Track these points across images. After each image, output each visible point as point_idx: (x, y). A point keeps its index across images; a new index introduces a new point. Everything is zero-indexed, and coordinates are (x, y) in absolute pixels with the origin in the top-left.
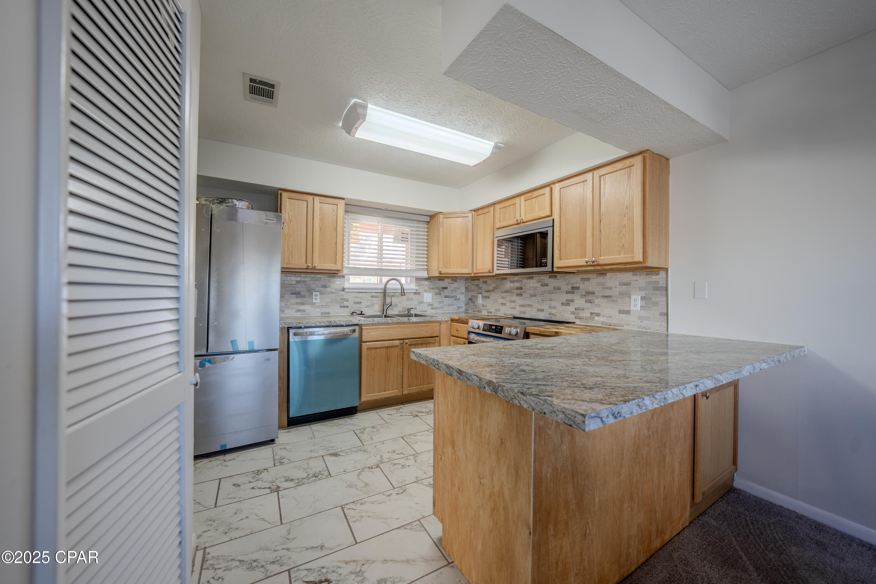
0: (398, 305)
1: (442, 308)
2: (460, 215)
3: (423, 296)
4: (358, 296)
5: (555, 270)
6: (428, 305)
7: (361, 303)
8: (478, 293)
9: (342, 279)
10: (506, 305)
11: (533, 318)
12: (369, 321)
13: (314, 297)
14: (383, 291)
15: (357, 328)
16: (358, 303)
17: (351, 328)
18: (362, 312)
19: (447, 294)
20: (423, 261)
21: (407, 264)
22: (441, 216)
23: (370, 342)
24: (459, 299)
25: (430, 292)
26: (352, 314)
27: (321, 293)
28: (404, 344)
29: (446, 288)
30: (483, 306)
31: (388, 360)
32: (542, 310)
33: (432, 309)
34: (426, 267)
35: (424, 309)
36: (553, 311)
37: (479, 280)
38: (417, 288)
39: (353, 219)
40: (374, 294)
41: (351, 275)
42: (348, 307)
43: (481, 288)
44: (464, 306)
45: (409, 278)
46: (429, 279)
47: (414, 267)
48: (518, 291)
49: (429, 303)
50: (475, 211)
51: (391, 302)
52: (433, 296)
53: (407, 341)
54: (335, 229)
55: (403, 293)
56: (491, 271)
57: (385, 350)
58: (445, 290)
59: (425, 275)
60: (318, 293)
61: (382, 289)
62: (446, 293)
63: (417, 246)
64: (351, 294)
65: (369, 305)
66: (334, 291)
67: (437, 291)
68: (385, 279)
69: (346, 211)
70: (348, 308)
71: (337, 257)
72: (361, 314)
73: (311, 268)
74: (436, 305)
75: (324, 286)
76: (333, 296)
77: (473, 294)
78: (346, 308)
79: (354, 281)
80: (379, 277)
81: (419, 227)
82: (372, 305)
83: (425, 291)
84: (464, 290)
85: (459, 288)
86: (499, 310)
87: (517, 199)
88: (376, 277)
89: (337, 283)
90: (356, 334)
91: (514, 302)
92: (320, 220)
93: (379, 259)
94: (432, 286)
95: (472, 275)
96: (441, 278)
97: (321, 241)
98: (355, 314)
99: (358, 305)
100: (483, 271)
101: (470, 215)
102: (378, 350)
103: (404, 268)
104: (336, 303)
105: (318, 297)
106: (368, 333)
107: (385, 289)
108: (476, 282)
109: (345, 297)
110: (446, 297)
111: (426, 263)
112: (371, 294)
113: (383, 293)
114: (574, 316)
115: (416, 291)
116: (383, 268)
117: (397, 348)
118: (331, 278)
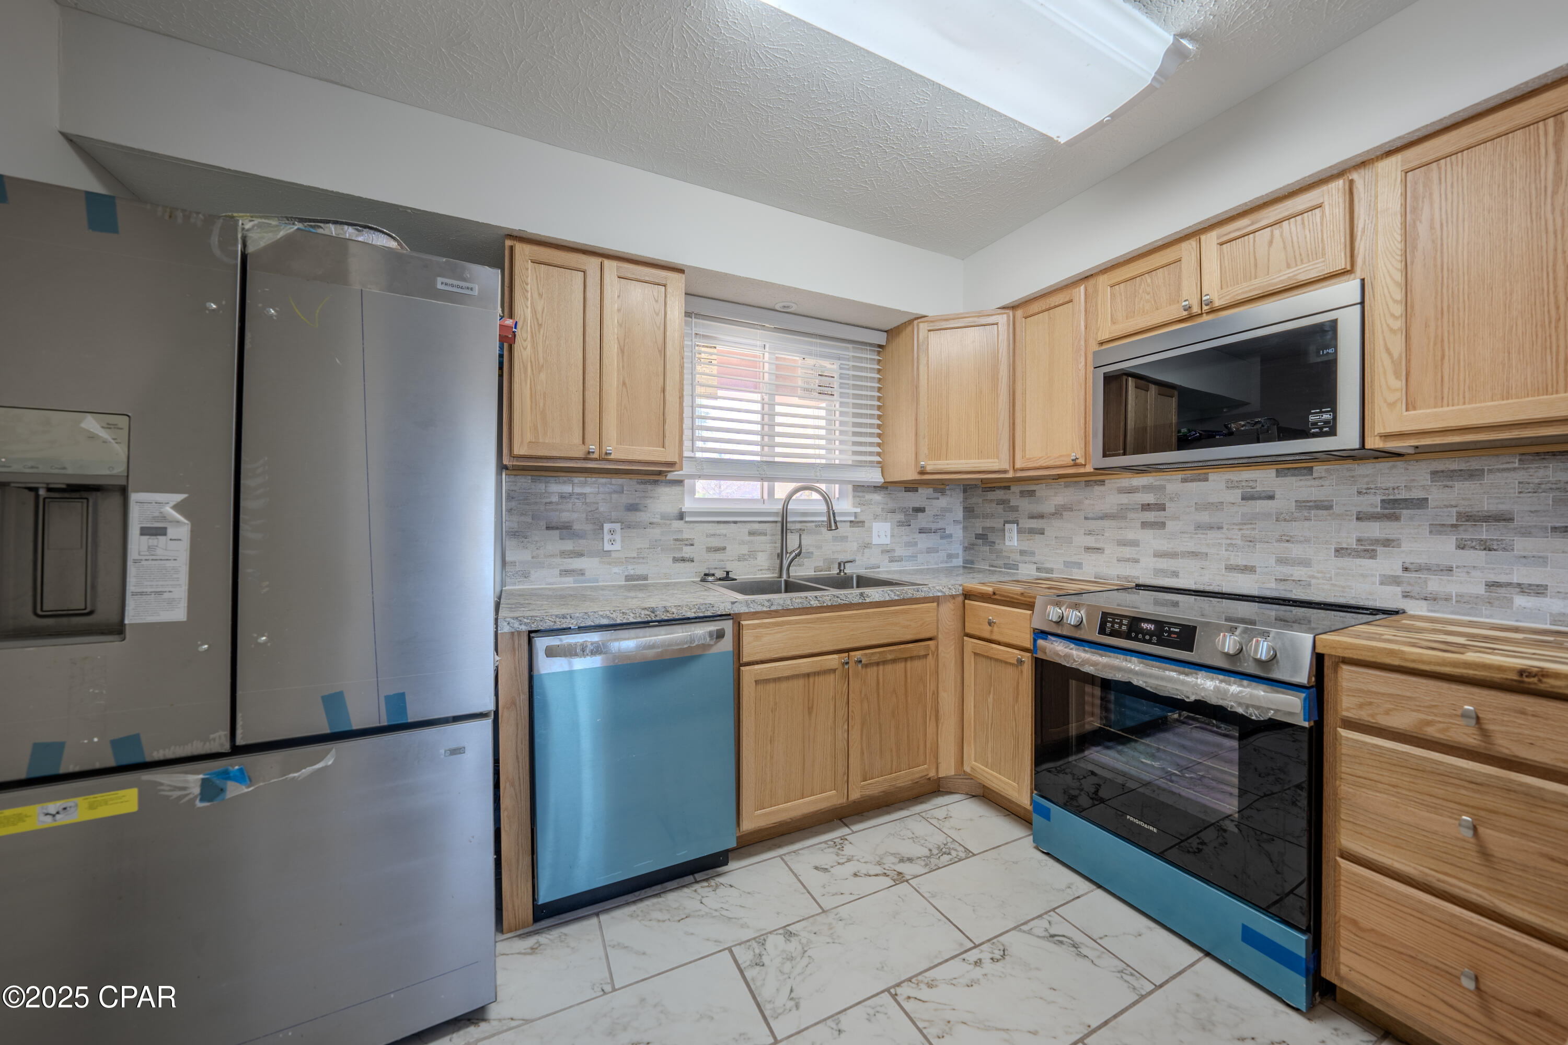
0: (812, 553)
1: (913, 557)
2: (976, 319)
3: (870, 530)
4: (718, 532)
6: (882, 552)
7: (724, 548)
8: (1006, 522)
9: (675, 490)
10: (1103, 553)
11: (1208, 589)
12: (761, 601)
13: (607, 537)
14: (779, 519)
15: (728, 626)
16: (718, 550)
17: (713, 627)
18: (728, 573)
19: (924, 525)
20: (871, 444)
21: (829, 450)
22: (923, 327)
23: (762, 662)
24: (950, 536)
25: (885, 520)
26: (703, 580)
27: (627, 526)
28: (852, 664)
29: (921, 510)
30: (1022, 553)
31: (810, 709)
32: (1248, 569)
33: (892, 560)
34: (878, 459)
35: (873, 561)
36: (1298, 573)
37: (1008, 488)
38: (858, 510)
39: (704, 336)
41: (700, 477)
42: (693, 561)
43: (1015, 509)
44: (960, 552)
45: (837, 486)
46: (884, 487)
47: (849, 459)
48: (1150, 516)
49: (885, 548)
50: (1013, 307)
51: (800, 546)
52: (892, 529)
53: (859, 654)
54: (660, 351)
55: (832, 522)
56: (1081, 461)
57: (801, 682)
58: (920, 515)
59: (875, 477)
60: (617, 526)
61: (776, 514)
62: (922, 520)
63: (855, 406)
64: (701, 527)
65: (744, 555)
66: (657, 520)
67: (900, 517)
68: (782, 490)
69: (688, 314)
70: (693, 564)
71: (667, 427)
72: (727, 577)
73: (596, 456)
74: (900, 551)
75: (633, 508)
76: (656, 533)
77: (988, 523)
78: (687, 564)
79: (705, 493)
80: (766, 484)
81: (863, 359)
82: (752, 554)
83: (876, 517)
84: (960, 515)
85: (949, 510)
86: (1079, 565)
87: (1187, 249)
88: (758, 484)
89: (665, 499)
90: (727, 644)
91: (1135, 543)
92: (620, 324)
93: (766, 438)
94: (891, 505)
96: (910, 487)
97: (624, 384)
98: (710, 578)
99: (718, 556)
100: (1051, 463)
101: (1002, 319)
102: (784, 685)
103: (823, 461)
104: (662, 550)
105: (618, 537)
106: (757, 638)
107: (784, 513)
108: (999, 494)
109: (685, 536)
110: (922, 531)
111: (878, 449)
112: (749, 526)
113: (779, 525)
114: (1398, 590)
115: (856, 517)
116: (777, 459)
117: (832, 676)
118: (649, 487)
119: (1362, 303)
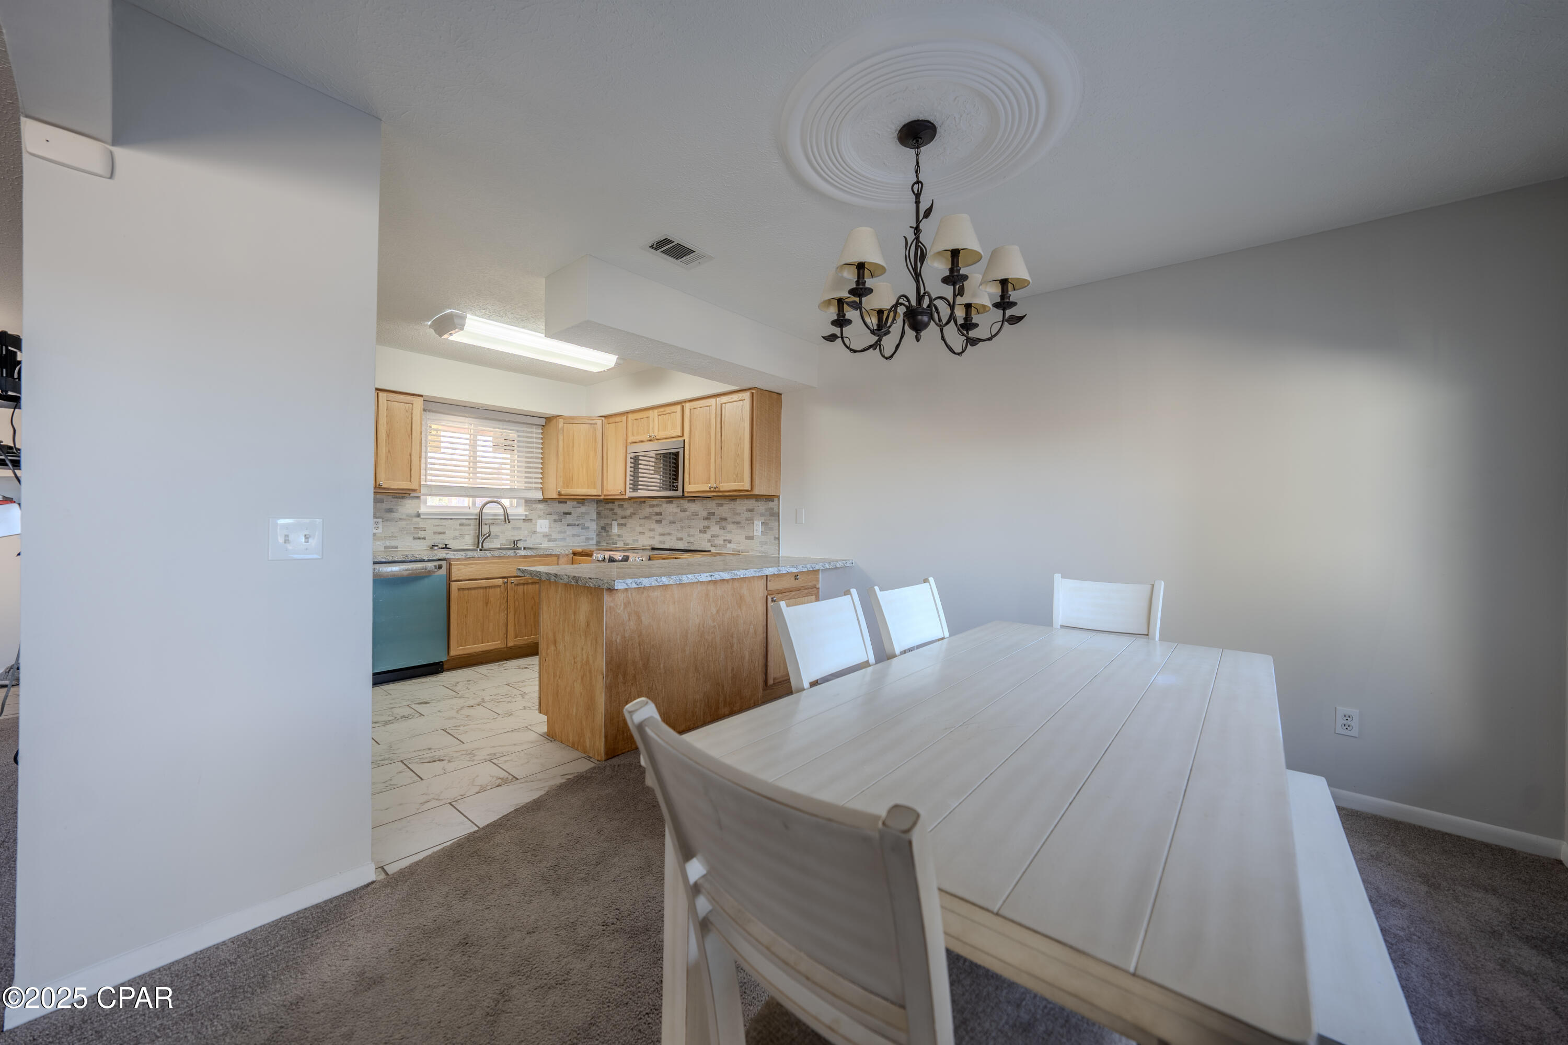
0: (499, 536)
1: (564, 539)
2: (587, 421)
3: (536, 524)
4: (441, 524)
5: (686, 494)
6: (544, 536)
7: (444, 533)
8: (613, 520)
9: (415, 501)
10: (644, 535)
11: (673, 548)
12: (461, 555)
14: (478, 517)
15: (444, 563)
16: (440, 533)
17: (437, 563)
18: (446, 545)
19: (570, 522)
20: (536, 478)
21: (512, 481)
22: (561, 421)
23: (461, 581)
24: (588, 528)
25: (546, 519)
26: (431, 548)
27: (385, 520)
28: (509, 583)
29: (569, 513)
30: (619, 536)
31: (487, 604)
32: (681, 539)
33: (549, 541)
34: (541, 486)
35: (538, 541)
36: (692, 539)
37: (613, 503)
38: (527, 513)
39: (434, 420)
40: (464, 521)
41: (430, 495)
42: (425, 539)
43: (615, 514)
44: (595, 537)
45: (515, 500)
46: (545, 500)
47: (523, 486)
48: (658, 518)
49: (545, 534)
50: (605, 417)
51: (489, 532)
52: (550, 524)
53: (513, 579)
54: (409, 436)
55: (507, 519)
56: (624, 493)
57: (482, 591)
58: (568, 516)
59: (539, 495)
60: (380, 520)
61: (476, 515)
62: (569, 519)
63: (527, 457)
64: (430, 521)
65: (457, 536)
66: (404, 517)
67: (556, 517)
68: (480, 501)
69: (425, 410)
70: (425, 541)
71: (412, 472)
72: (446, 547)
74: (554, 536)
75: (390, 511)
76: (403, 524)
77: (606, 521)
78: (422, 541)
79: (432, 503)
80: (471, 499)
81: (531, 432)
82: (462, 536)
83: (540, 517)
84: (594, 516)
85: (587, 514)
86: (637, 541)
87: (651, 412)
88: (466, 499)
89: (408, 507)
90: (443, 572)
91: (653, 530)
92: (387, 423)
93: (471, 475)
94: (549, 510)
95: (602, 497)
96: (562, 500)
97: (389, 451)
98: (436, 548)
99: (441, 537)
100: (614, 493)
101: (599, 422)
102: (473, 592)
103: (509, 487)
104: (407, 533)
105: (380, 526)
106: (459, 570)
107: (480, 514)
108: (610, 506)
109: (421, 526)
110: (569, 525)
111: (541, 481)
112: (459, 521)
113: (478, 520)
114: (709, 544)
115: (526, 517)
116: (478, 485)
117: (499, 589)
118: (399, 500)
119: (684, 447)
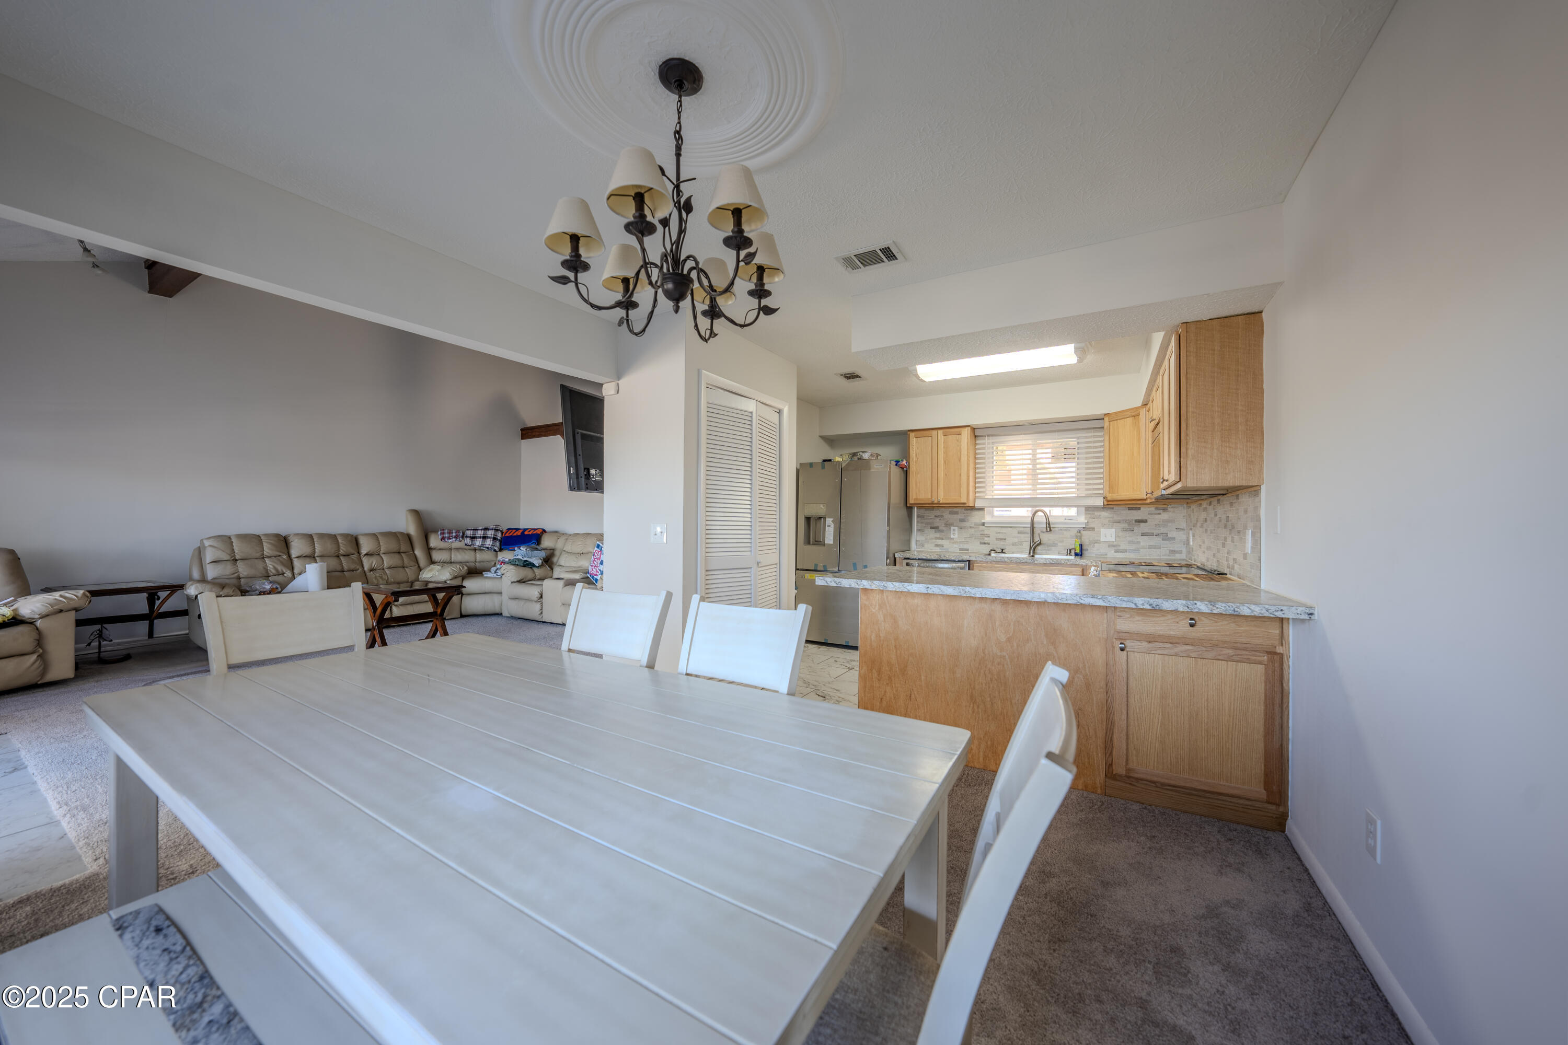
1: (1137, 551)
2: (1130, 413)
4: (1001, 531)
6: (1109, 546)
7: (1005, 539)
9: (981, 512)
13: (952, 532)
14: (1031, 526)
16: (1001, 540)
18: (1002, 550)
19: (1147, 531)
20: (1099, 484)
22: (1107, 420)
24: (1173, 538)
25: (1112, 527)
26: (990, 552)
27: (960, 528)
29: (1145, 521)
32: (1215, 555)
33: (1117, 551)
34: (1101, 492)
35: (1101, 551)
36: (1219, 557)
38: (1089, 521)
40: (1022, 529)
41: (995, 507)
44: (1183, 549)
45: (1068, 509)
46: (1108, 508)
47: (1083, 493)
49: (1111, 544)
52: (1117, 533)
54: (959, 460)
55: (1048, 527)
58: (1142, 525)
59: (1100, 502)
60: (956, 528)
61: (1030, 523)
62: (1144, 528)
63: (1087, 463)
64: (991, 529)
65: (1016, 543)
66: (973, 525)
67: (1126, 526)
71: (962, 489)
72: (1002, 552)
73: (936, 502)
74: (1122, 547)
75: (962, 520)
76: (972, 531)
78: (985, 545)
79: (1000, 513)
80: (1030, 508)
81: (1090, 437)
82: (1019, 543)
83: (1104, 525)
84: (1183, 524)
85: (1172, 521)
86: (1198, 556)
88: (1027, 509)
89: (975, 518)
92: (944, 453)
93: (1032, 486)
94: (1116, 518)
96: (1132, 506)
97: (946, 474)
98: (994, 552)
99: (1002, 543)
101: (1142, 412)
104: (975, 538)
105: (956, 532)
109: (985, 533)
110: (1143, 535)
111: (1101, 487)
112: (1018, 529)
113: (1031, 529)
114: (1227, 564)
115: (1087, 525)
116: (1038, 496)
118: (969, 511)
